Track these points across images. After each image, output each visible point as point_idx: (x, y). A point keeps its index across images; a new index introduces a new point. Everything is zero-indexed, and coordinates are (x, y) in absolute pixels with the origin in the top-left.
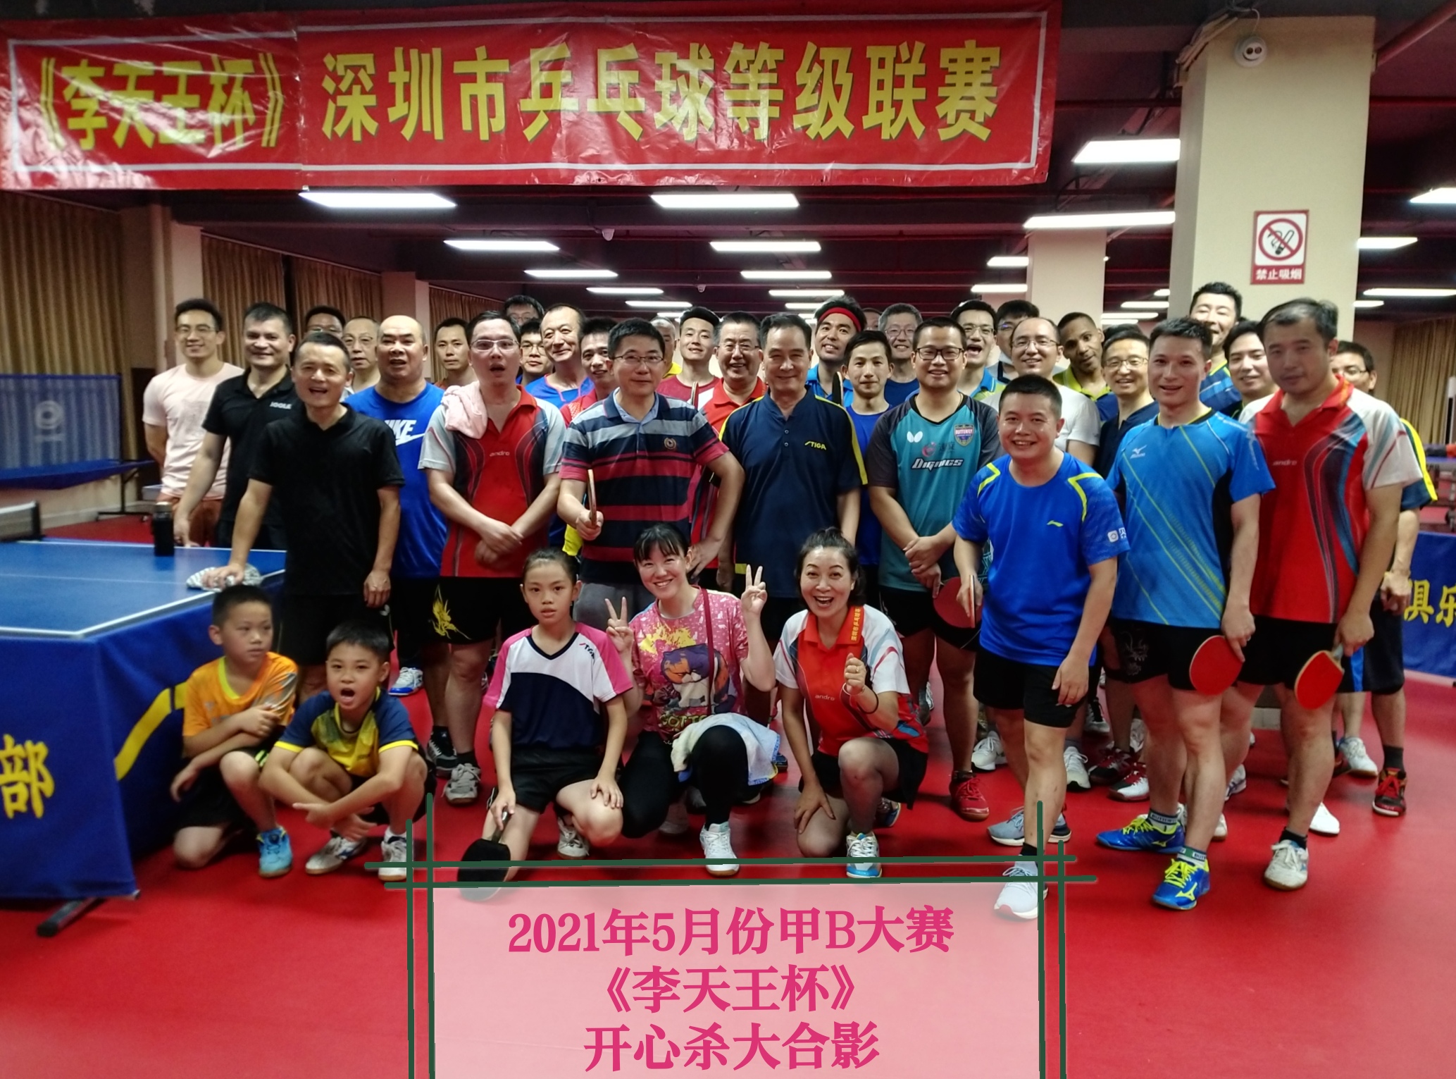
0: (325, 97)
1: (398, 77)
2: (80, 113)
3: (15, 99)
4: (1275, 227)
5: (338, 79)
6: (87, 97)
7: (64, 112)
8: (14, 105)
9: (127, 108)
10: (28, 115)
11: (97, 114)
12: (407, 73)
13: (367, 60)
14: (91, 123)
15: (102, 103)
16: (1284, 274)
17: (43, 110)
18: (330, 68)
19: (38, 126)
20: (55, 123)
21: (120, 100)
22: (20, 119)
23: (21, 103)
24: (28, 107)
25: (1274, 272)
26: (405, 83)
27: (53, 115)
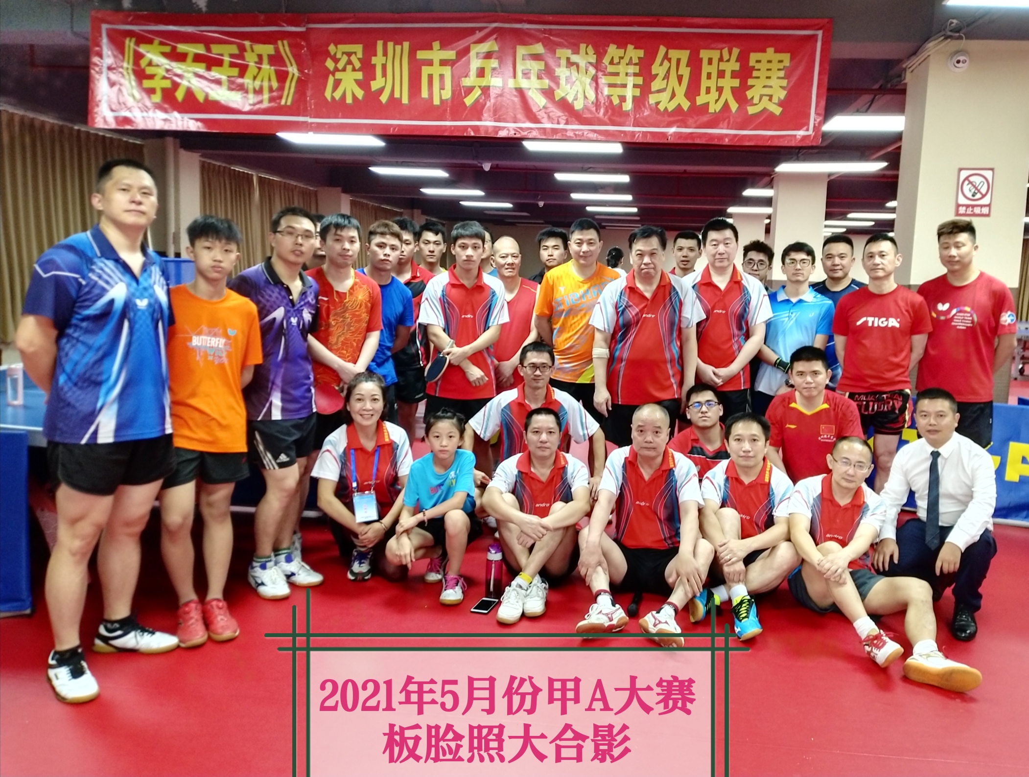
0: (327, 73)
1: (378, 60)
2: (151, 77)
3: (105, 66)
4: (972, 179)
5: (336, 61)
6: (158, 66)
7: (141, 75)
8: (105, 70)
9: (186, 74)
10: (114, 77)
11: (164, 78)
12: (385, 58)
13: (358, 49)
14: (159, 84)
15: (168, 71)
16: (977, 210)
17: (125, 73)
18: (332, 53)
19: (121, 85)
20: (134, 83)
21: (181, 69)
22: (109, 79)
23: (110, 68)
24: (115, 71)
25: (970, 209)
26: (383, 64)
27: (133, 77)
